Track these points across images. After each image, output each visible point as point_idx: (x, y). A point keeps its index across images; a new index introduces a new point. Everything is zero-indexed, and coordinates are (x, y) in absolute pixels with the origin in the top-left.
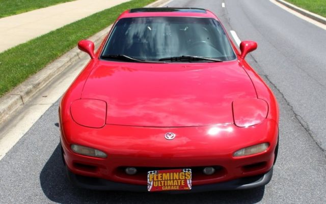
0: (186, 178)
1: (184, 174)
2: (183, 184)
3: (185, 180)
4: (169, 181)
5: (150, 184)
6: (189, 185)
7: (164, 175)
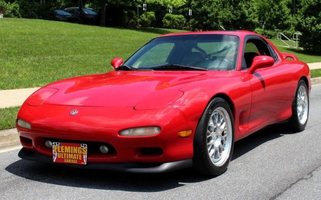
0: (83, 152)
1: (81, 149)
2: (80, 159)
3: (82, 155)
4: (69, 154)
5: (55, 155)
6: (85, 160)
7: (66, 147)
